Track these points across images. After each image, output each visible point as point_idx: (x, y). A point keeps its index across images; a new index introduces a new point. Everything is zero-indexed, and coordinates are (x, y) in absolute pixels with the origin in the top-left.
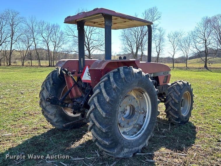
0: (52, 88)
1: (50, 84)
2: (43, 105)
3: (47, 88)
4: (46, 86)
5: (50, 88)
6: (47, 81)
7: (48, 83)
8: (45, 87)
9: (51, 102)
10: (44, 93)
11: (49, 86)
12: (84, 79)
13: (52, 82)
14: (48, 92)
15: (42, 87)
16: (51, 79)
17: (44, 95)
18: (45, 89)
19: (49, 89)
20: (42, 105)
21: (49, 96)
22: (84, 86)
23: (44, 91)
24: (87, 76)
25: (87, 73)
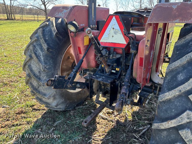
0: (46, 56)
1: (42, 49)
2: (34, 84)
3: (38, 57)
4: (36, 54)
5: (43, 56)
6: (35, 44)
7: (38, 48)
8: (33, 55)
9: (55, 85)
10: (32, 65)
11: (39, 52)
12: (106, 41)
13: (45, 46)
14: (40, 64)
15: (25, 53)
16: (42, 41)
17: (33, 69)
18: (35, 58)
19: (42, 58)
20: (31, 84)
21: (42, 70)
22: (106, 53)
23: (32, 62)
24: (113, 36)
25: (112, 30)
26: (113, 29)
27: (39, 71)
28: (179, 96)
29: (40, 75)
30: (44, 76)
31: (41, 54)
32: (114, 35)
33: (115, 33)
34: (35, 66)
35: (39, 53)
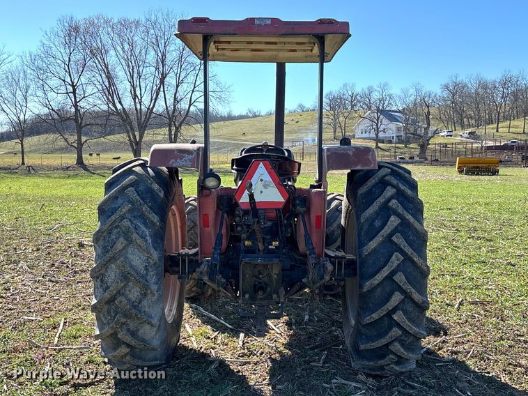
1: (146, 224)
7: (138, 223)
11: (144, 230)
13: (155, 218)
16: (146, 208)
19: (149, 241)
24: (261, 192)
25: (260, 182)
26: (261, 180)
27: (146, 266)
28: (383, 242)
29: (147, 274)
30: (153, 275)
31: (147, 233)
32: (264, 190)
33: (265, 186)
34: (138, 258)
35: (143, 232)
